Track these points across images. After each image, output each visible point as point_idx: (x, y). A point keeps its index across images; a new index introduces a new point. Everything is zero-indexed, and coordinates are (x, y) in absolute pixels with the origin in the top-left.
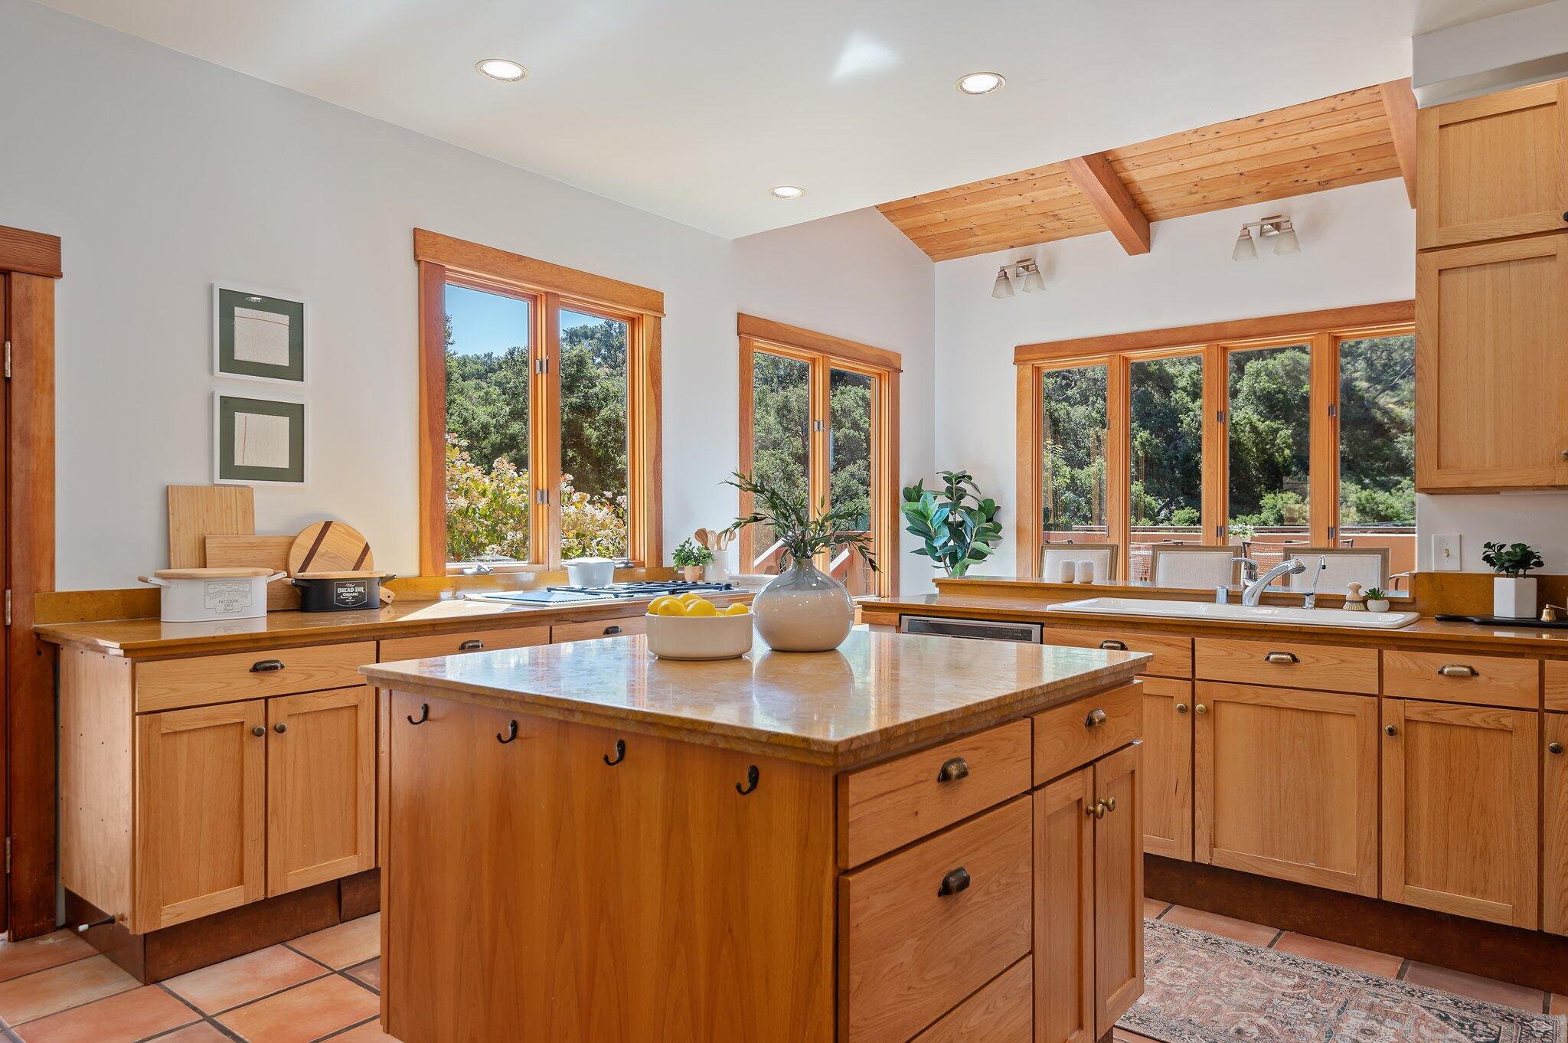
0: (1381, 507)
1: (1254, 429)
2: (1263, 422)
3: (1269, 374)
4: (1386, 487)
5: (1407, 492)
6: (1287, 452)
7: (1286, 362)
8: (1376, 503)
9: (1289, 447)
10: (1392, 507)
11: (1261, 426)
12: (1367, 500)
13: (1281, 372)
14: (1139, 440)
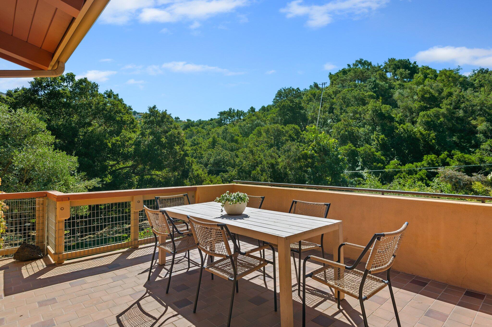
0: (466, 159)
1: (421, 134)
2: (425, 131)
3: (428, 116)
4: (470, 153)
5: (477, 154)
6: (433, 141)
7: (434, 112)
8: (465, 158)
9: (434, 139)
10: (471, 159)
11: (424, 133)
12: (461, 157)
13: (433, 115)
14: (380, 138)
